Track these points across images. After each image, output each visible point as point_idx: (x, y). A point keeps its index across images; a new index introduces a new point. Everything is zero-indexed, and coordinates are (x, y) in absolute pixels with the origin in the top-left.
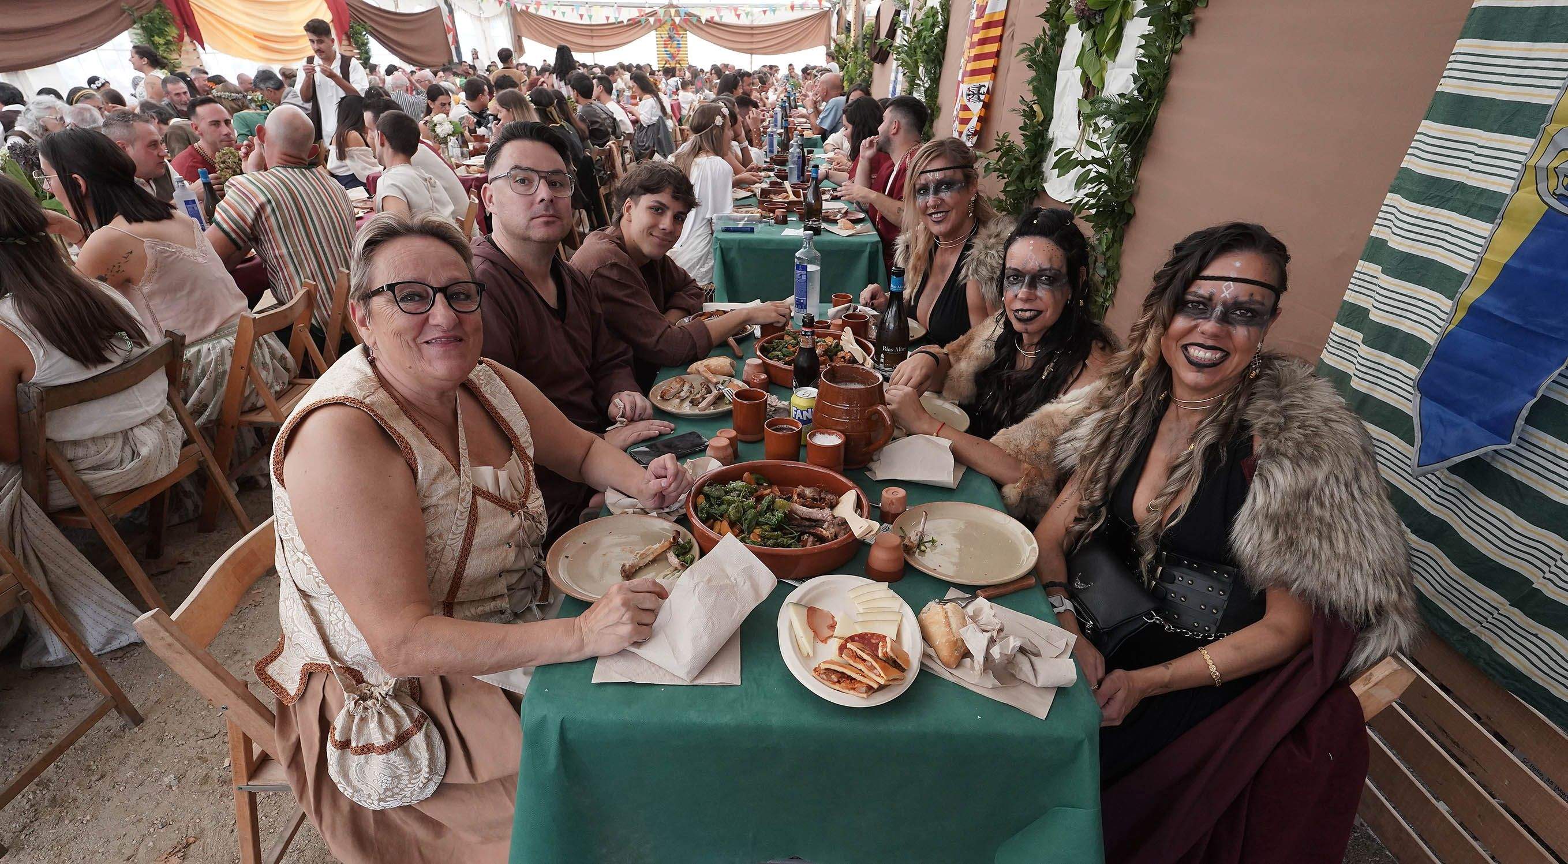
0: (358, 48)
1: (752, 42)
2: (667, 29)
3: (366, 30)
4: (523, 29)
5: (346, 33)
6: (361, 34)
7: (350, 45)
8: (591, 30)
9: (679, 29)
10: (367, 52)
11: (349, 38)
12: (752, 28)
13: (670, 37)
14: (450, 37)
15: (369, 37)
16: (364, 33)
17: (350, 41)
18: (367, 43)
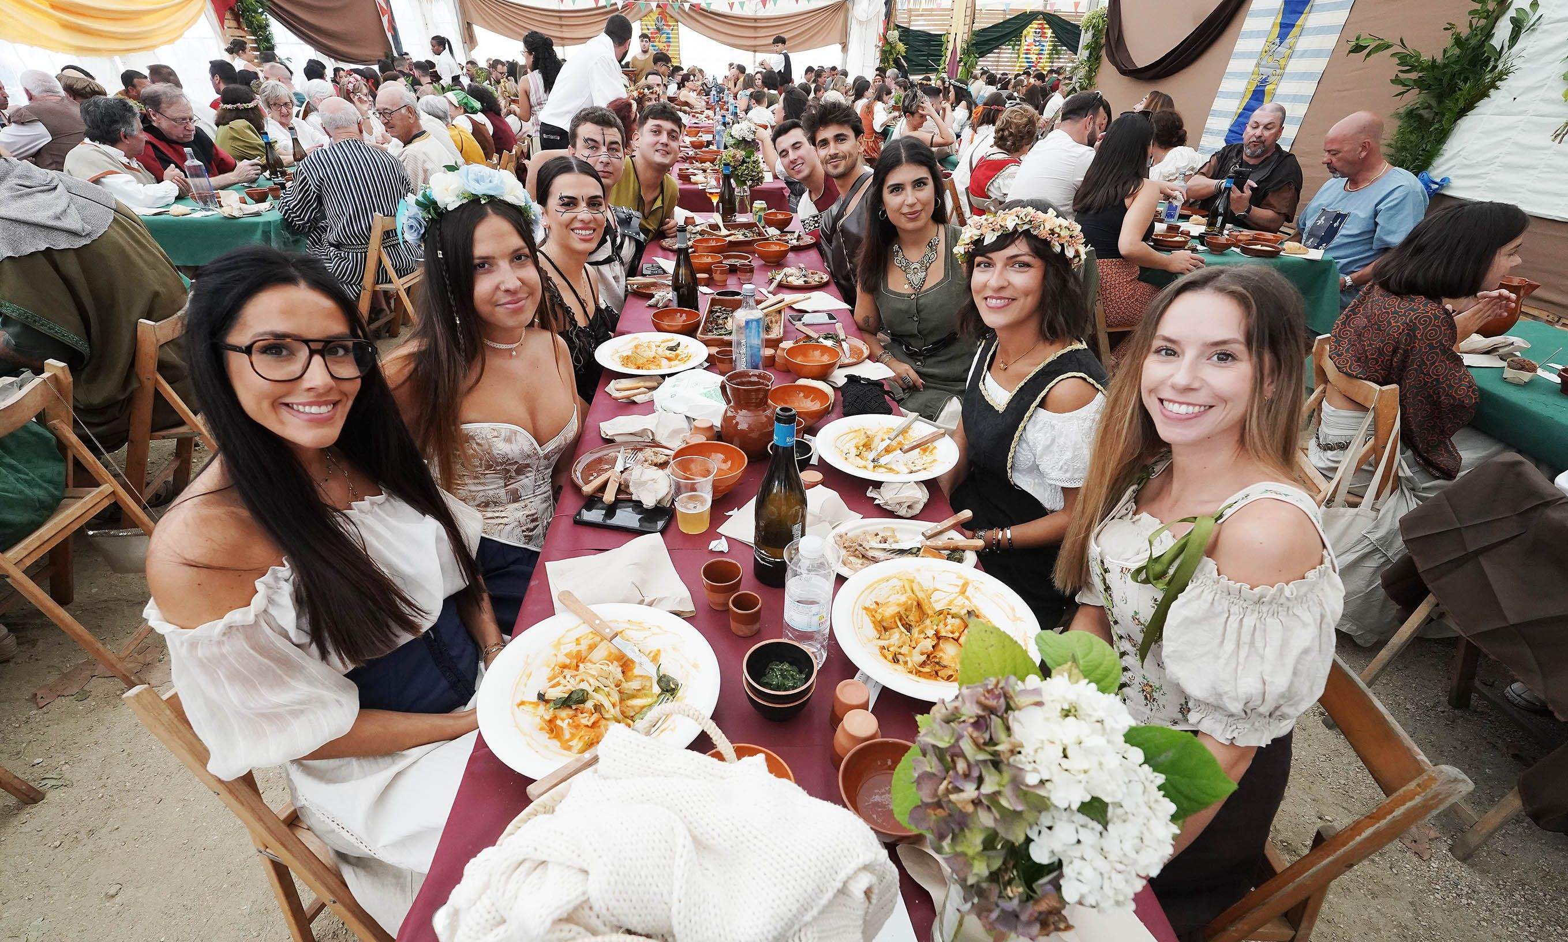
0: (254, 34)
1: (755, 38)
2: (655, 18)
3: (263, 5)
4: (474, 15)
5: (231, 9)
6: (256, 12)
7: (239, 27)
8: (560, 18)
9: (668, 18)
10: (268, 39)
11: (236, 17)
12: (756, 20)
13: (658, 29)
14: (385, 20)
15: (269, 16)
16: (260, 10)
17: (239, 23)
18: (268, 26)
